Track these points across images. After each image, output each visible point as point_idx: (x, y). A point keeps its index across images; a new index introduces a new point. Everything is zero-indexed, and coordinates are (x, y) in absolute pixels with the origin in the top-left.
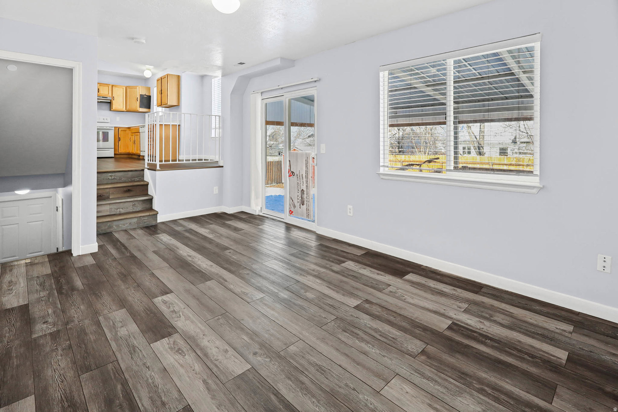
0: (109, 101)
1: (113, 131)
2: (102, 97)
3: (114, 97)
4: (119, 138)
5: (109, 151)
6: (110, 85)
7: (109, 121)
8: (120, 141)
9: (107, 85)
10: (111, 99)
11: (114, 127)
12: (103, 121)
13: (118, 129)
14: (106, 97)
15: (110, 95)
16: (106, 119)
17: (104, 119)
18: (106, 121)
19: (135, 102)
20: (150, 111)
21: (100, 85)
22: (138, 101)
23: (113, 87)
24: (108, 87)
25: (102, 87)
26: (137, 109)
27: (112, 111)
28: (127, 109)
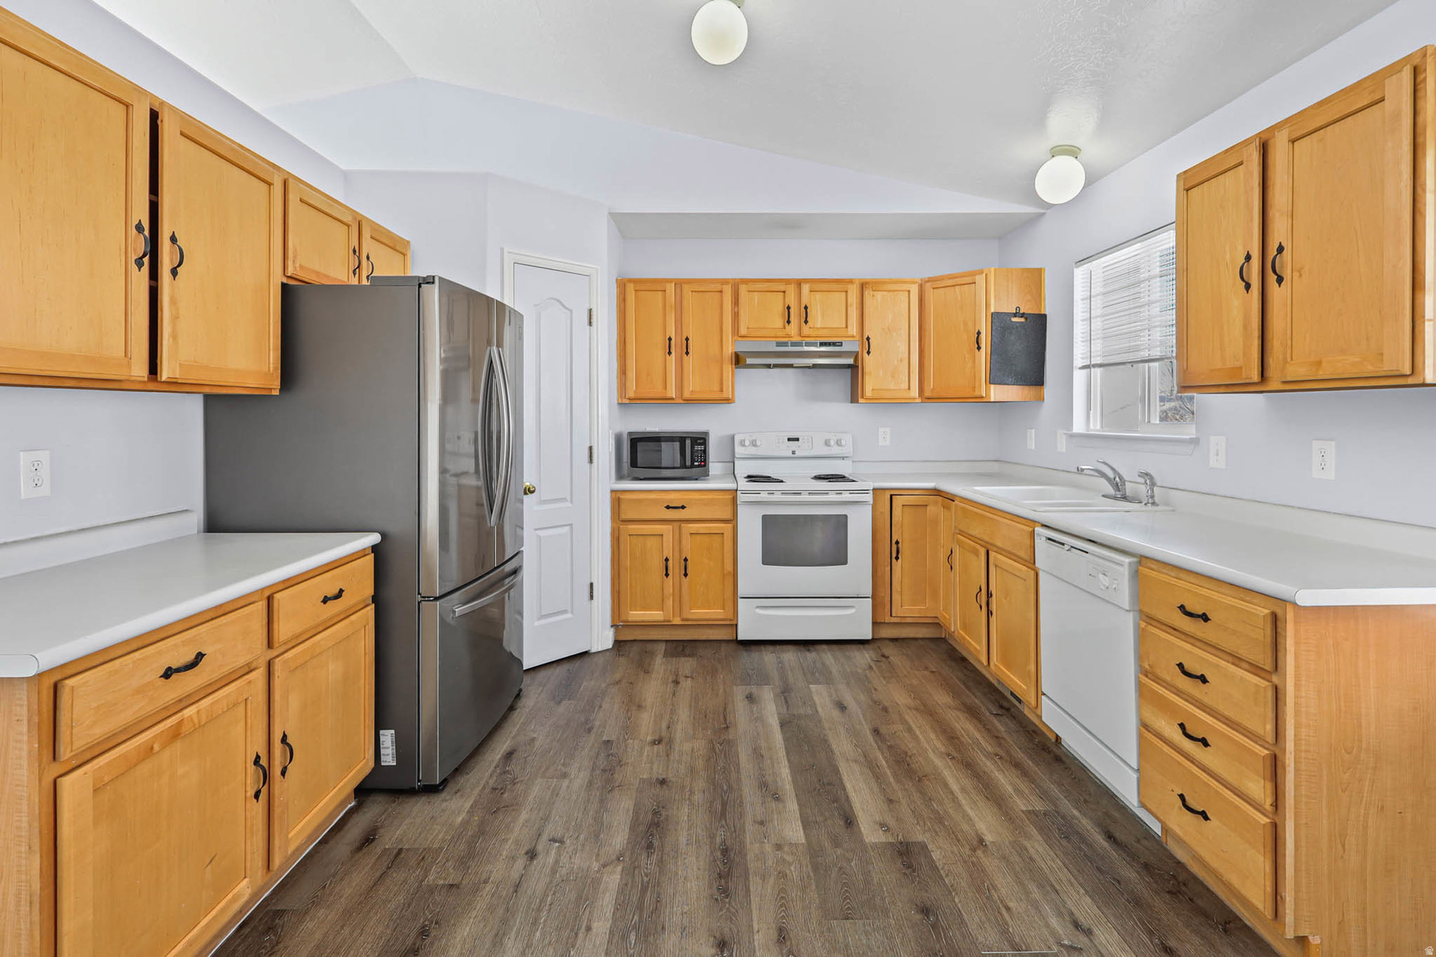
0: (851, 361)
1: (868, 510)
2: (822, 344)
3: (868, 339)
4: (894, 547)
5: (852, 611)
6: (851, 281)
7: (847, 450)
8: (897, 558)
9: (841, 284)
10: (857, 350)
11: (874, 490)
12: (825, 451)
13: (891, 496)
14: (834, 344)
15: (853, 330)
16: (838, 443)
17: (827, 443)
18: (835, 450)
19: (967, 356)
20: (1041, 399)
21: (811, 291)
22: (979, 348)
23: (866, 293)
24: (846, 292)
25: (818, 295)
26: (977, 393)
27: (861, 400)
28: (927, 393)
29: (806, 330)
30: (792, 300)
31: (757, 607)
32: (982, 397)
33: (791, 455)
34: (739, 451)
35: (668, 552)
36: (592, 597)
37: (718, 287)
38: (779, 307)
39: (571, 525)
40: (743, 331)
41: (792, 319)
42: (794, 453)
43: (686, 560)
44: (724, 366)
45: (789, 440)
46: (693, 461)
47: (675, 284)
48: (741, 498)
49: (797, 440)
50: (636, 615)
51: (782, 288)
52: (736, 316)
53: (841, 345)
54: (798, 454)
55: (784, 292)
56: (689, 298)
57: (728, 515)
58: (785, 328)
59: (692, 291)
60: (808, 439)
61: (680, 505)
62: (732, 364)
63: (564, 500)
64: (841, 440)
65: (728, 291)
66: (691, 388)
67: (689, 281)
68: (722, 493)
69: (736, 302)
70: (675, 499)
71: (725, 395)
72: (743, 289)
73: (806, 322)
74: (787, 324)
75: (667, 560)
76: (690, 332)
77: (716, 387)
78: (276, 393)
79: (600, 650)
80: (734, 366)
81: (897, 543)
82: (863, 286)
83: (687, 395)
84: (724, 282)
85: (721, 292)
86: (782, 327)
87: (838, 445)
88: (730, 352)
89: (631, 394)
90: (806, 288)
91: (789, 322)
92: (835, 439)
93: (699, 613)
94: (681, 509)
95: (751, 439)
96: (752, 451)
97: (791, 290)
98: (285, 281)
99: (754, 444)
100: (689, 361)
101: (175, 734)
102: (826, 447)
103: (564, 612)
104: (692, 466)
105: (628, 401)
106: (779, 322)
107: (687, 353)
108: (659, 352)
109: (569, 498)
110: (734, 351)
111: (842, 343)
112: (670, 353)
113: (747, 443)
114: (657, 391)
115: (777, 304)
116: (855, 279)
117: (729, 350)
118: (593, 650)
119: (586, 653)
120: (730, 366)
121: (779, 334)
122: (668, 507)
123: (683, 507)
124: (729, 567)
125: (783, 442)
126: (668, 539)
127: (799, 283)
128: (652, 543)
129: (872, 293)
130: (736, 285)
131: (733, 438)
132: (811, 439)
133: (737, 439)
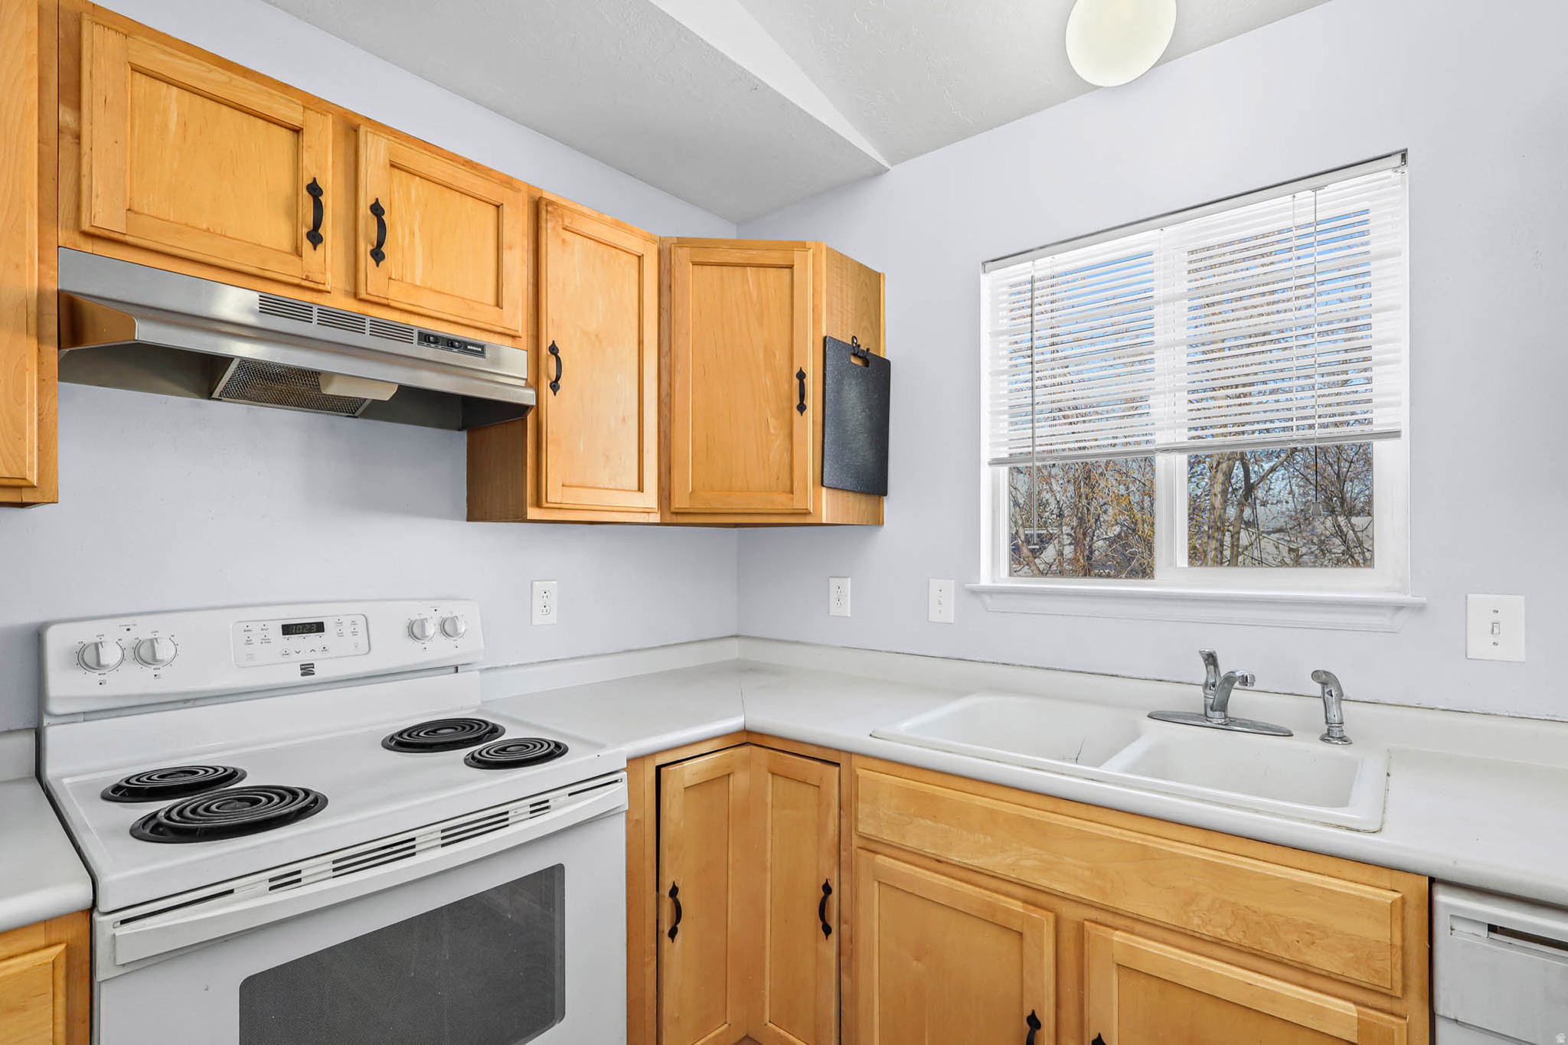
1: (616, 833)
2: (426, 340)
3: (554, 350)
4: (667, 904)
7: (469, 645)
8: (673, 933)
9: (482, 178)
10: (519, 372)
11: (624, 766)
12: (413, 654)
13: (658, 769)
14: (458, 346)
15: (516, 317)
16: (447, 629)
17: (415, 631)
18: (438, 649)
19: (772, 422)
20: (878, 521)
21: (390, 165)
22: (802, 408)
23: (547, 229)
24: (496, 208)
25: (415, 188)
26: (797, 504)
27: (532, 513)
28: (680, 502)
29: (375, 282)
30: (327, 170)
32: (807, 513)
33: (296, 676)
34: (70, 687)
41: (327, 230)
45: (288, 630)
49: (319, 627)
52: (63, 146)
53: (482, 355)
54: (321, 673)
55: (297, 131)
58: (298, 252)
60: (352, 625)
62: (40, 339)
64: (454, 619)
72: (104, 52)
73: (376, 256)
74: (307, 244)
80: (52, 354)
81: (674, 891)
82: (541, 207)
86: (286, 244)
87: (446, 633)
88: (32, 284)
90: (375, 151)
91: (315, 237)
92: (437, 618)
95: (129, 639)
99: (144, 654)
102: (411, 641)
106: (277, 230)
110: (52, 287)
111: (481, 348)
115: (267, 161)
116: (516, 181)
117: (26, 274)
121: (280, 271)
125: (266, 640)
127: (351, 124)
129: (557, 232)
131: (37, 637)
132: (361, 622)
133: (57, 642)
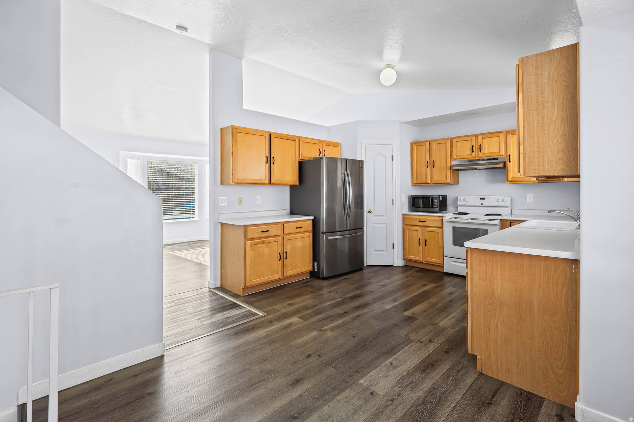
0: (502, 165)
2: (488, 159)
3: (509, 156)
6: (502, 132)
7: (507, 203)
9: (496, 134)
10: (504, 161)
13: (510, 223)
14: (494, 159)
15: (502, 152)
18: (502, 204)
21: (483, 138)
23: (508, 136)
24: (499, 137)
25: (486, 140)
27: (507, 182)
29: (480, 154)
30: (474, 143)
31: (451, 261)
33: (480, 205)
34: (459, 203)
35: (420, 237)
36: (393, 248)
37: (444, 141)
38: (469, 146)
39: (386, 224)
40: (454, 157)
41: (474, 150)
42: (482, 204)
43: (426, 240)
44: (447, 170)
45: (481, 199)
46: (432, 205)
47: (430, 142)
48: (445, 219)
49: (484, 199)
50: (410, 257)
51: (470, 138)
52: (452, 151)
53: (497, 159)
54: (483, 205)
55: (471, 140)
56: (434, 147)
57: (441, 226)
58: (471, 154)
59: (435, 144)
60: (489, 199)
61: (424, 221)
62: (450, 170)
63: (383, 216)
65: (448, 142)
66: (436, 179)
67: (434, 141)
68: (439, 217)
69: (451, 146)
70: (422, 218)
71: (448, 182)
72: (454, 141)
73: (480, 151)
75: (420, 239)
76: (435, 158)
77: (444, 179)
78: (298, 185)
79: (397, 266)
82: (507, 133)
83: (434, 182)
84: (447, 139)
85: (446, 143)
86: (470, 154)
87: (503, 201)
89: (415, 182)
90: (480, 137)
91: (473, 152)
92: (502, 199)
93: (431, 260)
94: (424, 222)
95: (464, 198)
96: (464, 203)
97: (474, 139)
98: (300, 160)
99: (465, 200)
100: (434, 170)
101: (263, 242)
102: (497, 202)
103: (384, 251)
104: (432, 207)
105: (414, 185)
106: (469, 152)
107: (434, 167)
108: (424, 167)
109: (385, 215)
110: (451, 165)
111: (497, 158)
112: (428, 167)
113: (462, 200)
114: (423, 180)
115: (468, 145)
116: (503, 131)
117: (449, 164)
118: (394, 265)
119: (392, 266)
120: (450, 171)
121: (469, 157)
122: (420, 221)
123: (425, 222)
124: (441, 245)
125: (478, 200)
126: (420, 232)
127: (477, 136)
128: (415, 233)
129: (511, 135)
130: (451, 140)
131: (457, 198)
132: (490, 198)
133: (459, 198)
